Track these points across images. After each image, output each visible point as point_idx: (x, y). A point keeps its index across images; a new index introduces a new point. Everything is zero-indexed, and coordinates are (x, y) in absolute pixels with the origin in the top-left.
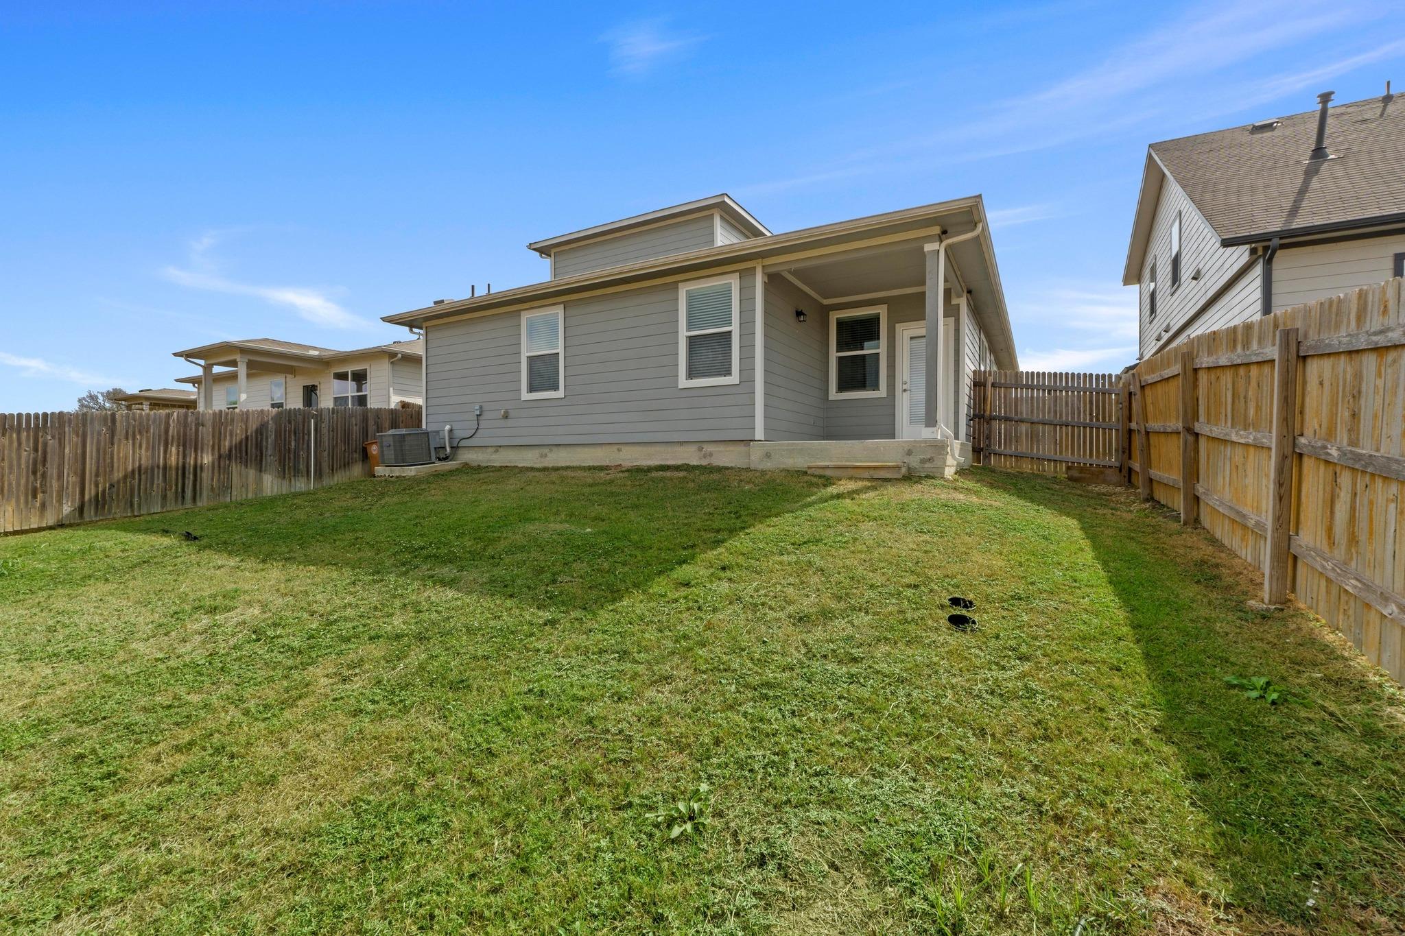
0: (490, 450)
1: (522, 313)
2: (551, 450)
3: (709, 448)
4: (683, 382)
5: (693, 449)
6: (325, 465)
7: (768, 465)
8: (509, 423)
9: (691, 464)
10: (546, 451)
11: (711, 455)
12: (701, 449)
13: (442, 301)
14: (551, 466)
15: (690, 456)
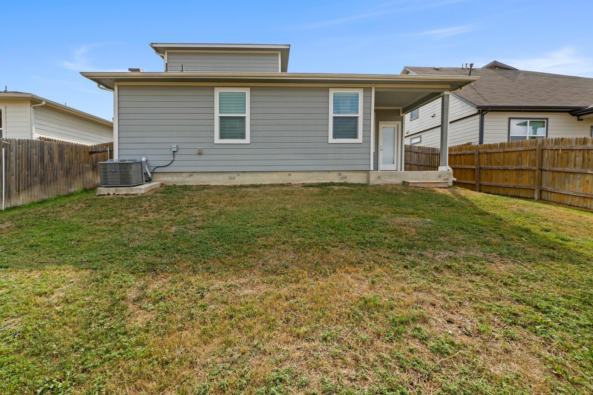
0: (184, 174)
1: (216, 88)
2: (238, 175)
3: (343, 174)
4: (331, 140)
5: (335, 174)
6: (13, 188)
7: (379, 182)
8: (202, 157)
9: (334, 182)
10: (235, 175)
11: (346, 177)
12: (340, 175)
13: (138, 70)
14: (239, 184)
15: (334, 178)
